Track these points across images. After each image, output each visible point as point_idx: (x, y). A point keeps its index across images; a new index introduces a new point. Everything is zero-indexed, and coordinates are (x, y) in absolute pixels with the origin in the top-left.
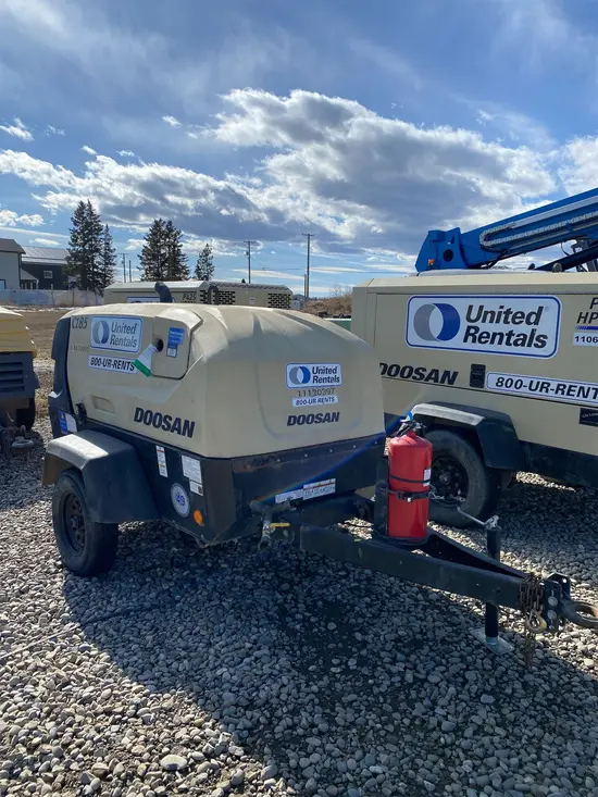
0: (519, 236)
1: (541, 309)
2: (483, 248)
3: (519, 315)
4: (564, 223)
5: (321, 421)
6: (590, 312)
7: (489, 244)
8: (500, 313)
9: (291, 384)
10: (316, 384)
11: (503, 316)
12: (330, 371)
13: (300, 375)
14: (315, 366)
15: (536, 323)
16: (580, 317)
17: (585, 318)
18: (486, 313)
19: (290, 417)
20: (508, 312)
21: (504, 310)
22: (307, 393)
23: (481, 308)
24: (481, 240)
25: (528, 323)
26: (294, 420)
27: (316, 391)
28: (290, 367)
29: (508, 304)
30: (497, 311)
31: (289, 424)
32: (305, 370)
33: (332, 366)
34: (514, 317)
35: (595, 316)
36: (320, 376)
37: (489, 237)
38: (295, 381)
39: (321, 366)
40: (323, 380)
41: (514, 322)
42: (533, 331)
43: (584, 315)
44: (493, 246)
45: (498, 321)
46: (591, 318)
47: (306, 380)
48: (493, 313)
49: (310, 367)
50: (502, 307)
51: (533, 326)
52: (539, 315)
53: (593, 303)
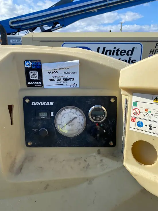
0: (24, 23)
1: (133, 48)
2: (11, 27)
3: (123, 51)
4: (40, 20)
6: (155, 49)
7: (13, 25)
8: (114, 51)
11: (115, 52)
15: (131, 54)
16: (151, 51)
17: (153, 52)
18: (107, 51)
20: (118, 50)
21: (116, 49)
23: (104, 48)
24: (10, 24)
25: (128, 55)
29: (118, 46)
30: (112, 50)
34: (121, 52)
35: (157, 51)
37: (12, 23)
41: (121, 54)
42: (130, 58)
43: (152, 51)
44: (15, 27)
45: (113, 54)
46: (155, 52)
48: (110, 51)
50: (115, 48)
51: (130, 56)
52: (132, 51)
53: (156, 46)
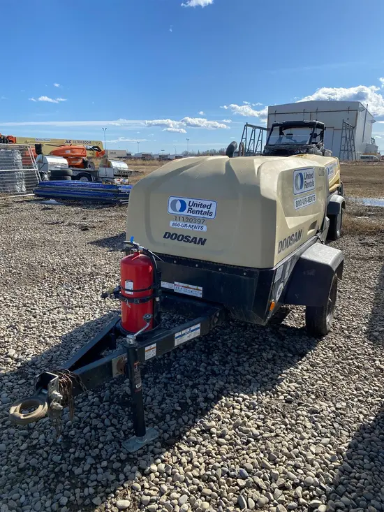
5: (188, 241)
9: (170, 211)
10: (189, 214)
12: (204, 206)
13: (178, 205)
14: (192, 201)
19: (166, 233)
22: (181, 219)
26: (168, 235)
27: (188, 219)
28: (172, 199)
31: (165, 237)
32: (183, 204)
33: (208, 203)
36: (195, 208)
38: (174, 209)
39: (197, 202)
40: (196, 212)
47: (183, 209)
49: (187, 201)
